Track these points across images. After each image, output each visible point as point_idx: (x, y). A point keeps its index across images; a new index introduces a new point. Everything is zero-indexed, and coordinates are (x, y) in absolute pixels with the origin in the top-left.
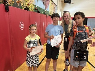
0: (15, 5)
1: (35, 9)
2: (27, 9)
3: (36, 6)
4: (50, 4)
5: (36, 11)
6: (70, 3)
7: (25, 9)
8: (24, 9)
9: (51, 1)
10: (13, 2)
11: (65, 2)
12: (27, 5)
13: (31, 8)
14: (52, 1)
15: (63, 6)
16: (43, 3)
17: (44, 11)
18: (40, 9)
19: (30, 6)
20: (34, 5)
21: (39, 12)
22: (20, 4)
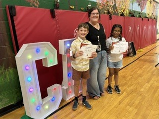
1: (130, 13)
2: (122, 15)
4: (148, 3)
7: (121, 15)
10: (113, 12)
12: (123, 11)
13: (126, 14)
17: (139, 13)
18: (135, 12)
20: (129, 10)
22: (118, 12)
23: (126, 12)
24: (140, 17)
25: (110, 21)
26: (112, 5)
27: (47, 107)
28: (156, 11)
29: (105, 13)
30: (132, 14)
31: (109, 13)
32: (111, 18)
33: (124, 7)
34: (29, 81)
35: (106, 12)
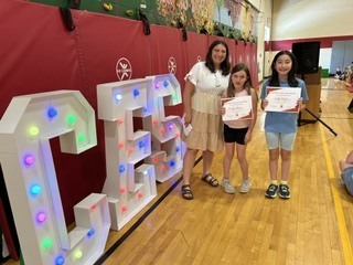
1: (216, 28)
2: (204, 31)
5: (217, 32)
7: (202, 32)
8: (199, 32)
9: (244, 3)
12: (203, 24)
13: (210, 29)
14: (248, 3)
16: (229, 12)
17: (230, 30)
18: (223, 26)
19: (208, 24)
20: (213, 22)
22: (195, 24)
23: (210, 26)
24: (232, 37)
25: (184, 43)
26: (186, 9)
27: (78, 254)
28: (256, 28)
29: (172, 25)
30: (219, 30)
31: (180, 25)
32: (185, 37)
33: (206, 16)
34: (35, 193)
35: (174, 23)
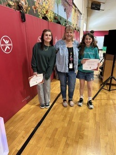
0: (31, 12)
1: (55, 18)
2: (45, 18)
3: (55, 14)
4: (73, 10)
5: (56, 21)
6: (99, 9)
7: (43, 18)
8: (41, 18)
9: (74, 7)
10: (29, 9)
11: (93, 8)
12: (45, 13)
13: (50, 18)
14: (76, 7)
15: (89, 14)
16: (65, 10)
17: (65, 21)
18: (61, 18)
19: (49, 13)
20: (53, 13)
21: (59, 23)
22: (37, 11)
23: (50, 16)
25: (22, 23)
30: (57, 20)
31: (20, 7)
33: (47, 7)
